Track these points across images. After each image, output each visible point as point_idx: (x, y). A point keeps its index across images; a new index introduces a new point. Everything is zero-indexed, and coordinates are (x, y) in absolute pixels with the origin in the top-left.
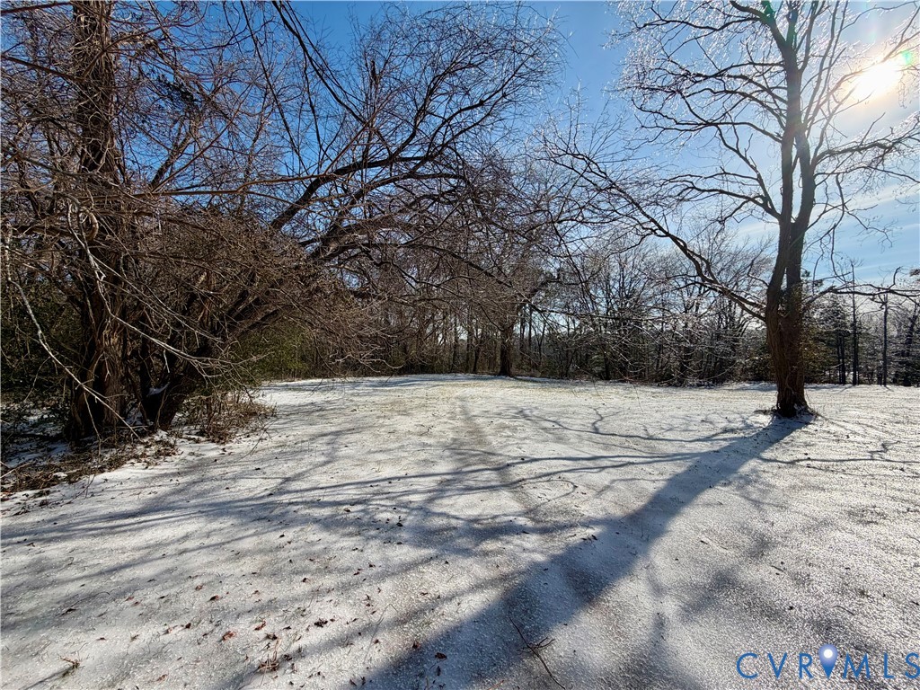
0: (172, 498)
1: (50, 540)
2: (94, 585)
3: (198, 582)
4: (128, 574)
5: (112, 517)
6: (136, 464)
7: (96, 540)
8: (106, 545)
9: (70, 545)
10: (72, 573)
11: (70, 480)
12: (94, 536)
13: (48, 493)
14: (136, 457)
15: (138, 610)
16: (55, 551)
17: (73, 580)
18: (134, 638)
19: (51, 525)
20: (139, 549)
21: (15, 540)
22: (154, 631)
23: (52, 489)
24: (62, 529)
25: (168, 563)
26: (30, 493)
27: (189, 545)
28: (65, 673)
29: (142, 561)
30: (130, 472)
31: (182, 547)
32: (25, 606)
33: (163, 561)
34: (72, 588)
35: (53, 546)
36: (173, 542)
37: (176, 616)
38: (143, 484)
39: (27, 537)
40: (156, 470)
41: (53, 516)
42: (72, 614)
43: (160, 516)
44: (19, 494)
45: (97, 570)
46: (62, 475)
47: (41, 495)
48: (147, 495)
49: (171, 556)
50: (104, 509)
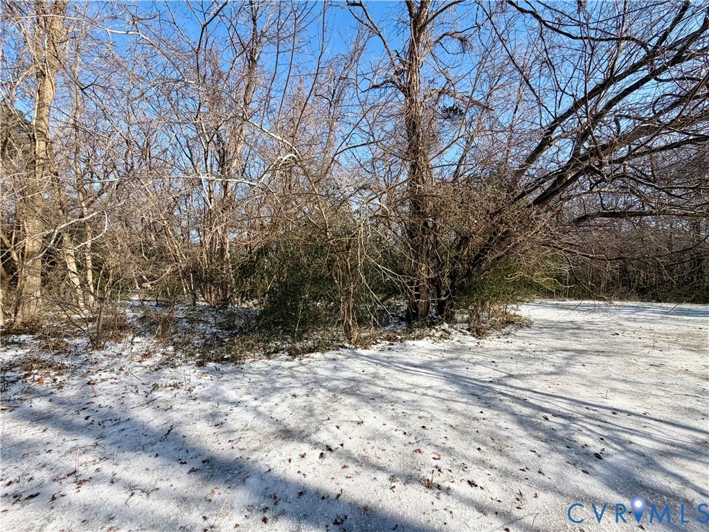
0: (436, 364)
1: (383, 366)
2: (385, 392)
3: (422, 414)
4: (398, 394)
5: (407, 364)
6: (429, 340)
7: (397, 373)
8: (398, 377)
9: (388, 370)
10: (382, 383)
11: (401, 341)
12: (397, 370)
13: (393, 344)
14: (430, 336)
15: (392, 413)
16: (382, 371)
17: (380, 386)
18: (384, 424)
19: (386, 359)
20: (408, 384)
21: (375, 361)
22: (392, 426)
23: (394, 343)
24: (389, 363)
25: (415, 397)
26: (388, 342)
27: (430, 392)
28: (359, 423)
29: (407, 391)
30: (425, 343)
31: (425, 392)
32: (363, 389)
33: (413, 395)
34: (378, 390)
35: (383, 369)
36: (423, 387)
37: (403, 425)
38: (428, 352)
39: (378, 362)
40: (437, 346)
41: (390, 355)
42: (373, 401)
43: (425, 371)
44: (384, 342)
45: (389, 386)
46: (399, 337)
47: (391, 344)
48: (426, 359)
49: (418, 394)
50: (407, 360)
